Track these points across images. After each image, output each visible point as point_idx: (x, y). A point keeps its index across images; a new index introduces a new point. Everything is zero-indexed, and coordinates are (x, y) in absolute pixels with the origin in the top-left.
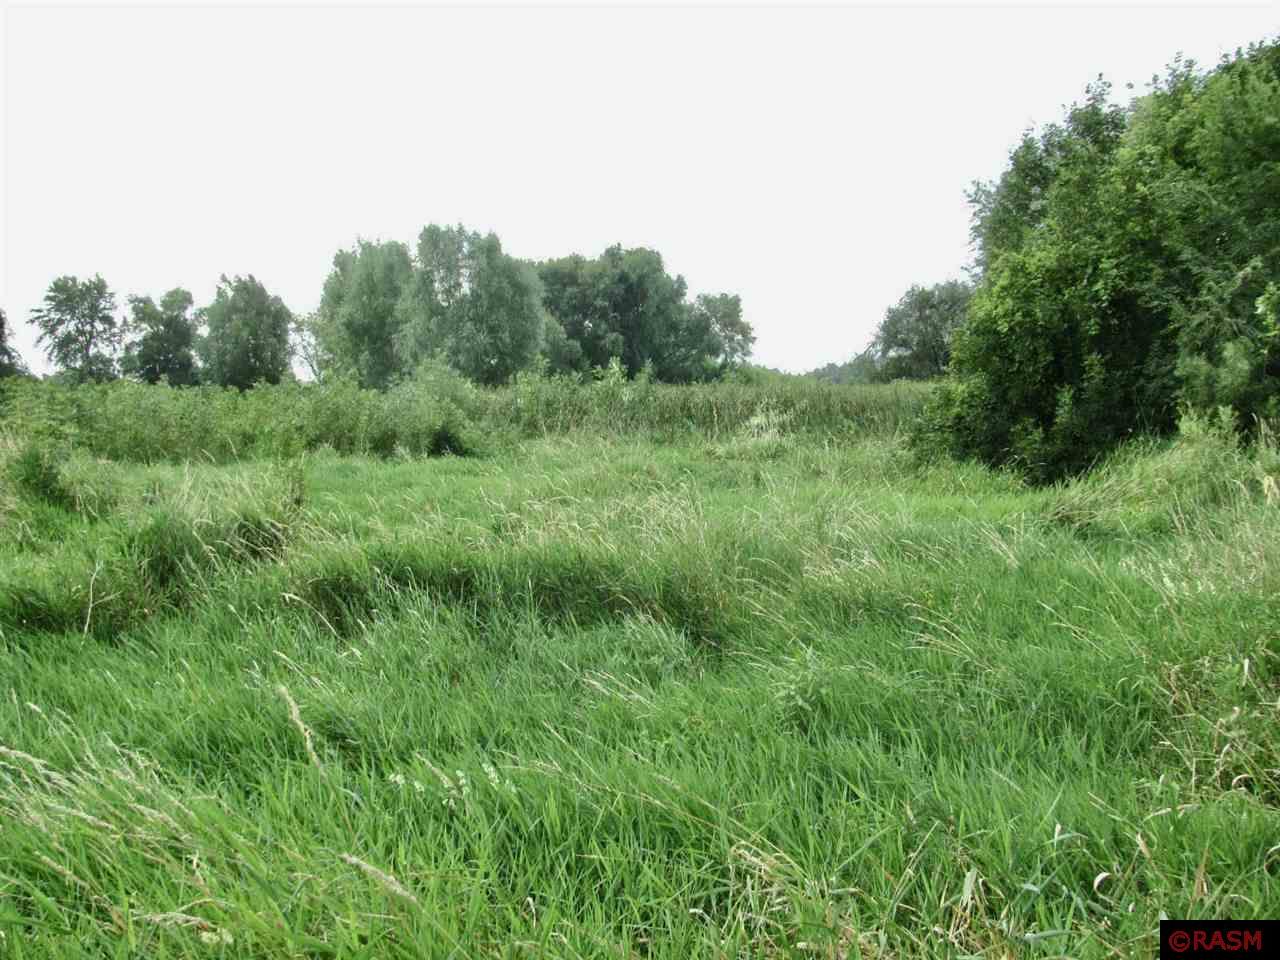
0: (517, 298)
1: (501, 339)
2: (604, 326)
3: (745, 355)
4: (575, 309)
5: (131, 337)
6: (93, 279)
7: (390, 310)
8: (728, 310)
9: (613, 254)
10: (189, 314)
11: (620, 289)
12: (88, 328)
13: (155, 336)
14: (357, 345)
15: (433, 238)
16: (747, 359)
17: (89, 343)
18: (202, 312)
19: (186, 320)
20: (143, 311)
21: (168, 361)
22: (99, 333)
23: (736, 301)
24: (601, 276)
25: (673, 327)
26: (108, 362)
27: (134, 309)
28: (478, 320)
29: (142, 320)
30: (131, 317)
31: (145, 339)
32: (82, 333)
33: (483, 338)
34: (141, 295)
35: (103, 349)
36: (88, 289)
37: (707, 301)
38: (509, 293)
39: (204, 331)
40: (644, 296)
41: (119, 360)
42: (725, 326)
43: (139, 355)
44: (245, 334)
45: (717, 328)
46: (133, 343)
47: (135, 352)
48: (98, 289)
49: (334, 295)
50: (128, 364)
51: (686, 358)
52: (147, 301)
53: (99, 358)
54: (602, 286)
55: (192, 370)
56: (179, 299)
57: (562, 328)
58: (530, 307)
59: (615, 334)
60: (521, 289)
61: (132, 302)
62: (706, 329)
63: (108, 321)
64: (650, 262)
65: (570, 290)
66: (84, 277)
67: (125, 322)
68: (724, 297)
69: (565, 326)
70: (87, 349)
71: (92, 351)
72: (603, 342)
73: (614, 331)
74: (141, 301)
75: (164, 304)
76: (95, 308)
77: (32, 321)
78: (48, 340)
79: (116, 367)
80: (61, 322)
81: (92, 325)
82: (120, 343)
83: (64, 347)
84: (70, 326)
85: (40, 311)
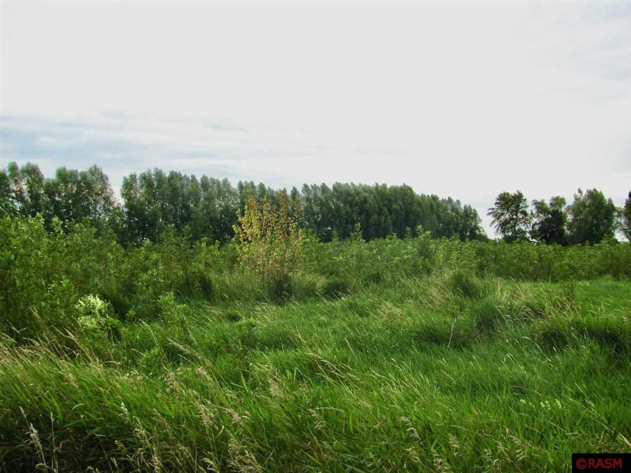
5: (535, 220)
6: (517, 193)
10: (563, 209)
12: (514, 216)
13: (547, 220)
17: (515, 224)
18: (569, 208)
19: (561, 212)
20: (540, 207)
21: (553, 232)
22: (520, 219)
26: (524, 232)
27: (537, 207)
29: (541, 212)
30: (534, 212)
31: (542, 223)
32: (512, 219)
34: (539, 200)
35: (521, 226)
36: (514, 197)
39: (570, 218)
41: (530, 232)
43: (539, 229)
44: (590, 219)
46: (536, 224)
47: (537, 228)
48: (519, 198)
50: (534, 234)
52: (543, 204)
53: (520, 229)
55: (564, 237)
56: (558, 202)
61: (535, 204)
63: (525, 213)
66: (512, 192)
67: (532, 214)
70: (515, 227)
71: (517, 228)
74: (539, 203)
75: (551, 204)
76: (518, 207)
77: (489, 214)
78: (496, 223)
79: (528, 235)
80: (502, 214)
81: (517, 215)
82: (530, 223)
83: (504, 226)
84: (507, 216)
85: (493, 209)
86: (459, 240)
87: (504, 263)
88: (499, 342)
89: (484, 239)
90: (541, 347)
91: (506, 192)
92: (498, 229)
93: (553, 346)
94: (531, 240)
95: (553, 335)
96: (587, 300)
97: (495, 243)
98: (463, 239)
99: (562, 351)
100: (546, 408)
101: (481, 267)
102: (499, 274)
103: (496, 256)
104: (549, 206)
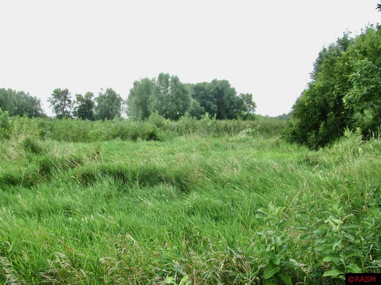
0: (184, 95)
1: (179, 107)
2: (212, 103)
3: (254, 111)
4: (203, 98)
5: (76, 105)
6: (65, 89)
7: (147, 98)
8: (248, 98)
9: (214, 82)
10: (93, 99)
11: (216, 92)
12: (63, 103)
13: (83, 105)
14: (138, 108)
15: (161, 77)
16: (254, 112)
17: (64, 107)
18: (96, 98)
19: (91, 101)
20: (79, 98)
21: (86, 112)
22: (67, 104)
23: (251, 95)
24: (211, 88)
25: (232, 103)
26: (69, 112)
27: (77, 98)
28: (173, 101)
29: (79, 101)
30: (76, 100)
31: (80, 107)
32: (61, 104)
33: (174, 106)
34: (79, 94)
35: (67, 109)
36: (63, 92)
37: (243, 95)
38: (181, 93)
39: (96, 104)
40: (224, 94)
41: (72, 112)
42: (248, 103)
43: (78, 111)
44: (107, 105)
45: (245, 103)
46: (76, 107)
47: (77, 110)
48: (66, 92)
49: (133, 93)
50: (75, 114)
51: (236, 112)
52: (80, 95)
53: (66, 111)
54: (211, 91)
55: (93, 115)
56: (90, 95)
57: (199, 103)
58: (188, 97)
59: (214, 105)
60: (185, 92)
61: (76, 96)
62: (242, 103)
63: (70, 101)
64: (225, 84)
65: (202, 92)
66: (63, 89)
67: (74, 101)
68: (247, 94)
69: (200, 103)
70: (63, 109)
71: (65, 110)
72: (211, 107)
73: (214, 104)
74: (78, 95)
75: (86, 96)
76: (65, 97)
77: (48, 101)
78: (52, 107)
79: (71, 114)
80: (56, 101)
81: (65, 102)
82: (72, 107)
83: (57, 108)
84: (59, 102)
85: (50, 98)
86: (28, 117)
87: (56, 131)
88: (54, 181)
89: (44, 116)
90: (81, 183)
91: (58, 88)
92: (53, 111)
93: (87, 182)
94: (73, 117)
95: (88, 175)
96: (107, 152)
97: (51, 119)
98: (30, 117)
99: (92, 185)
100: (85, 222)
101: (42, 134)
102: (53, 138)
103: (52, 127)
104: (84, 98)
